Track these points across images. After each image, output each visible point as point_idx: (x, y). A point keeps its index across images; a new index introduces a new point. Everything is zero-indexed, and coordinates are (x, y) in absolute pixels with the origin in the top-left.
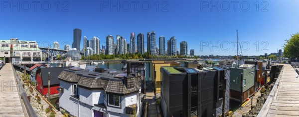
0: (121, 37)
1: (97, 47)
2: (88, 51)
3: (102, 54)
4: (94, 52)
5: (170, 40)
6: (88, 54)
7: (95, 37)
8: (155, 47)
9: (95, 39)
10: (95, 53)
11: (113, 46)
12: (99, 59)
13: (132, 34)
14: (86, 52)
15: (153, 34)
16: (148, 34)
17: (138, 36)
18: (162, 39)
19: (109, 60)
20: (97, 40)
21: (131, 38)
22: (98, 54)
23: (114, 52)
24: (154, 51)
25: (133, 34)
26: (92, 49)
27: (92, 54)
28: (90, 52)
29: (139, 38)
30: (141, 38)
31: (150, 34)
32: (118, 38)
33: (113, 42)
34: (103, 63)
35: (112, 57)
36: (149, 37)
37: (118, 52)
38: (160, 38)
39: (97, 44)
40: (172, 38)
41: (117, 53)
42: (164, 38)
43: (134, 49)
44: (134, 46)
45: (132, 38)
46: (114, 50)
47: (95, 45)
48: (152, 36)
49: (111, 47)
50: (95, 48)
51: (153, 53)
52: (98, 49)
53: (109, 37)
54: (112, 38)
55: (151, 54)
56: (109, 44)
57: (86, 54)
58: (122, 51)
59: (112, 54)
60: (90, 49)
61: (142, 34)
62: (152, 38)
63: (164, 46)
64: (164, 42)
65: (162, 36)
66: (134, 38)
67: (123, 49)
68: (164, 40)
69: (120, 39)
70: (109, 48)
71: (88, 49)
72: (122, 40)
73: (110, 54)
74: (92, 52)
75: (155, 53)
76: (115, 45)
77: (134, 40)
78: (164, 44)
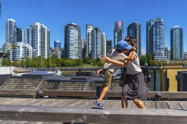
1: (43, 43)
2: (21, 49)
3: (55, 56)
4: (35, 53)
6: (21, 55)
7: (38, 24)
8: (162, 46)
9: (39, 29)
10: (39, 54)
11: (80, 44)
12: (48, 66)
13: (116, 25)
14: (14, 53)
15: (158, 23)
16: (148, 24)
17: (129, 28)
18: (178, 32)
19: (70, 68)
20: (42, 30)
21: (115, 30)
22: (46, 57)
24: (160, 54)
25: (120, 24)
26: (30, 47)
27: (31, 56)
28: (26, 52)
29: (131, 31)
30: (136, 32)
31: (152, 23)
32: (90, 30)
33: (79, 37)
34: (59, 73)
35: (77, 63)
36: (152, 29)
37: (90, 55)
38: (172, 31)
39: (43, 37)
41: (87, 55)
42: (181, 30)
45: (118, 31)
47: (39, 40)
48: (156, 27)
49: (74, 46)
50: (39, 44)
51: (159, 58)
52: (46, 47)
53: (72, 27)
54: (77, 28)
55: (155, 58)
56: (71, 39)
57: (13, 56)
58: (97, 52)
59: (77, 57)
60: (27, 46)
61: (137, 24)
62: (156, 30)
63: (181, 45)
64: (181, 38)
65: (178, 26)
66: (121, 31)
67: (98, 50)
68: (181, 34)
69: (93, 31)
70: (71, 47)
71: (19, 47)
72: (97, 34)
73: (72, 57)
74: (30, 53)
75: (163, 56)
76: (83, 42)
77: (121, 35)
78: (181, 40)
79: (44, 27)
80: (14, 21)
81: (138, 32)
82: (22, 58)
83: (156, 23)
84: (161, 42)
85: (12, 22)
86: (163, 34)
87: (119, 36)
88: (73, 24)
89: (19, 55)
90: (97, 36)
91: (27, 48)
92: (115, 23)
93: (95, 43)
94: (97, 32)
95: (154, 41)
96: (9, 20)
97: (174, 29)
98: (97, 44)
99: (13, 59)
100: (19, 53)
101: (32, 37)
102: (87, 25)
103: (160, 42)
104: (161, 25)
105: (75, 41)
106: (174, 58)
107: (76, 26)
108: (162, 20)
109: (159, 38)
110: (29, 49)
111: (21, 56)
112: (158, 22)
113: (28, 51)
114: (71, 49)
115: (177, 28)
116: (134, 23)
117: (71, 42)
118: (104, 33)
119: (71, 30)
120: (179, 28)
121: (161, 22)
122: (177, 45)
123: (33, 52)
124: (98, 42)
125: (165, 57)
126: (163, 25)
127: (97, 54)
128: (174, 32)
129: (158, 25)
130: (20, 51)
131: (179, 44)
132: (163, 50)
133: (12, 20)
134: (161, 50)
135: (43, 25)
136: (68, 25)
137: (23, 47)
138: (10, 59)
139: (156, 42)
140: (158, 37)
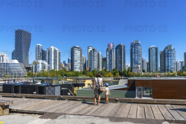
0: (94, 50)
1: (55, 60)
2: (40, 65)
4: (49, 68)
5: (165, 50)
7: (53, 48)
9: (53, 50)
10: (53, 68)
11: (82, 60)
13: (109, 46)
14: (36, 67)
17: (116, 48)
18: (154, 50)
20: (55, 51)
21: (107, 50)
22: (57, 70)
23: (82, 68)
24: (137, 68)
25: (111, 46)
26: (46, 63)
27: (46, 70)
28: (44, 67)
29: (118, 51)
30: (121, 51)
33: (81, 56)
39: (55, 57)
40: (167, 48)
41: (88, 69)
42: (156, 49)
43: (111, 64)
44: (111, 60)
45: (109, 51)
46: (82, 65)
47: (53, 58)
48: (135, 47)
49: (77, 62)
50: (53, 61)
51: (136, 70)
52: (58, 63)
53: (76, 49)
54: (80, 50)
55: (133, 71)
56: (75, 57)
57: (35, 70)
58: (94, 66)
59: (80, 70)
60: (44, 62)
61: (122, 45)
62: (135, 50)
63: (157, 60)
64: (157, 55)
65: (154, 46)
66: (111, 50)
67: (95, 65)
68: (157, 52)
69: (91, 51)
70: (75, 63)
71: (39, 63)
72: (94, 53)
73: (76, 70)
74: (46, 67)
75: (139, 69)
76: (84, 59)
77: (111, 53)
78: (157, 57)
79: (57, 49)
80: (41, 45)
81: (123, 51)
82: (41, 71)
83: (135, 44)
84: (139, 58)
85: (40, 46)
86: (140, 52)
87: (110, 54)
88: (77, 46)
89: (39, 69)
90: (94, 55)
91: (44, 64)
92: (108, 45)
93: (93, 59)
94: (94, 52)
95: (133, 58)
96: (37, 45)
97: (151, 49)
98: (94, 60)
99: (35, 71)
100: (39, 67)
101: (48, 57)
102: (88, 47)
103: (137, 58)
104: (139, 45)
105: (78, 59)
106: (151, 71)
107: (79, 48)
108: (139, 42)
109: (138, 56)
110: (45, 65)
111: (40, 69)
112: (136, 44)
113: (45, 66)
114: (75, 64)
115: (153, 47)
116: (120, 45)
117: (75, 59)
118: (100, 53)
119: (75, 51)
120: (155, 47)
121: (139, 44)
122: (153, 60)
123: (48, 67)
124: (95, 59)
125: (140, 70)
126: (140, 46)
127: (94, 68)
128: (151, 50)
129: (136, 46)
130: (39, 66)
131: (155, 60)
132: (140, 65)
133: (40, 45)
134: (138, 65)
135: (55, 48)
136: (73, 47)
137: (41, 64)
138: (33, 71)
139: (135, 58)
140: (136, 55)
